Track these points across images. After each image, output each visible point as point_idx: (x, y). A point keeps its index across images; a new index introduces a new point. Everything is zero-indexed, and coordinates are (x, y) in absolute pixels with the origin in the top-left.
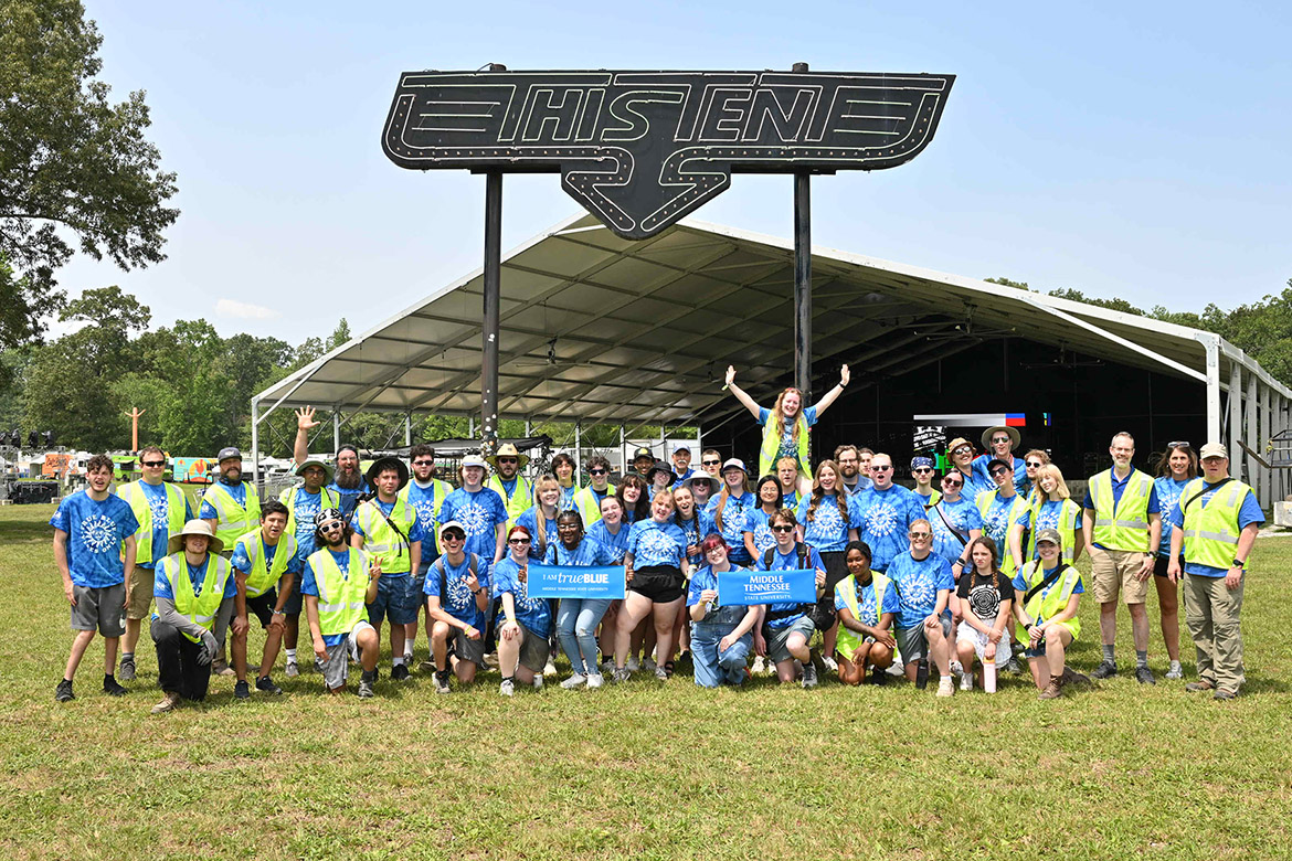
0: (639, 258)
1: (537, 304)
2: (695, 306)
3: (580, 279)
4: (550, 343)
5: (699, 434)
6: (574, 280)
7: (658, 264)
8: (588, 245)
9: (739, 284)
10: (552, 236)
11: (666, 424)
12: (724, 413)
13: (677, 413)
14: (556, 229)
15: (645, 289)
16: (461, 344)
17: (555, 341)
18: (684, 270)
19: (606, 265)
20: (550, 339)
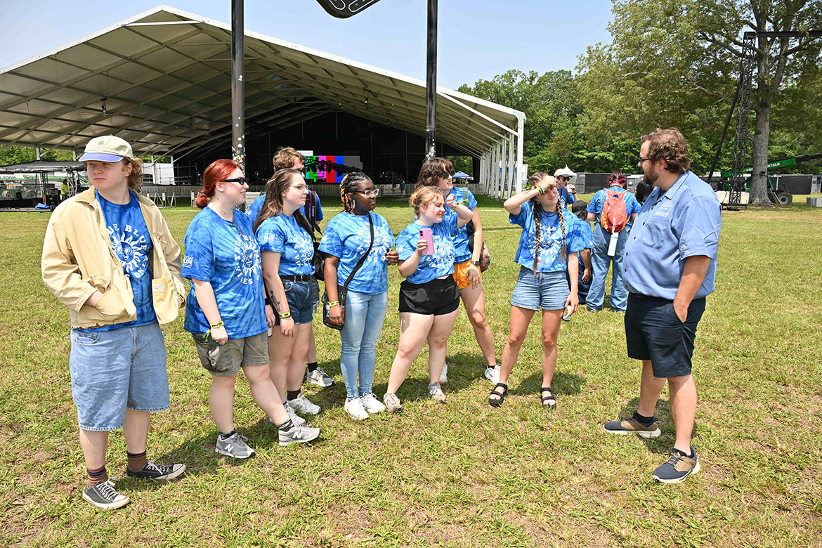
0: (171, 49)
1: (100, 73)
2: (193, 83)
3: (133, 58)
4: (102, 100)
5: (172, 160)
6: (129, 59)
7: (181, 53)
8: (144, 36)
9: (222, 71)
10: (125, 27)
11: (155, 154)
12: (187, 148)
13: (162, 148)
14: (128, 21)
15: (170, 69)
16: (41, 97)
17: (105, 99)
18: (194, 59)
19: (151, 51)
20: (102, 98)
